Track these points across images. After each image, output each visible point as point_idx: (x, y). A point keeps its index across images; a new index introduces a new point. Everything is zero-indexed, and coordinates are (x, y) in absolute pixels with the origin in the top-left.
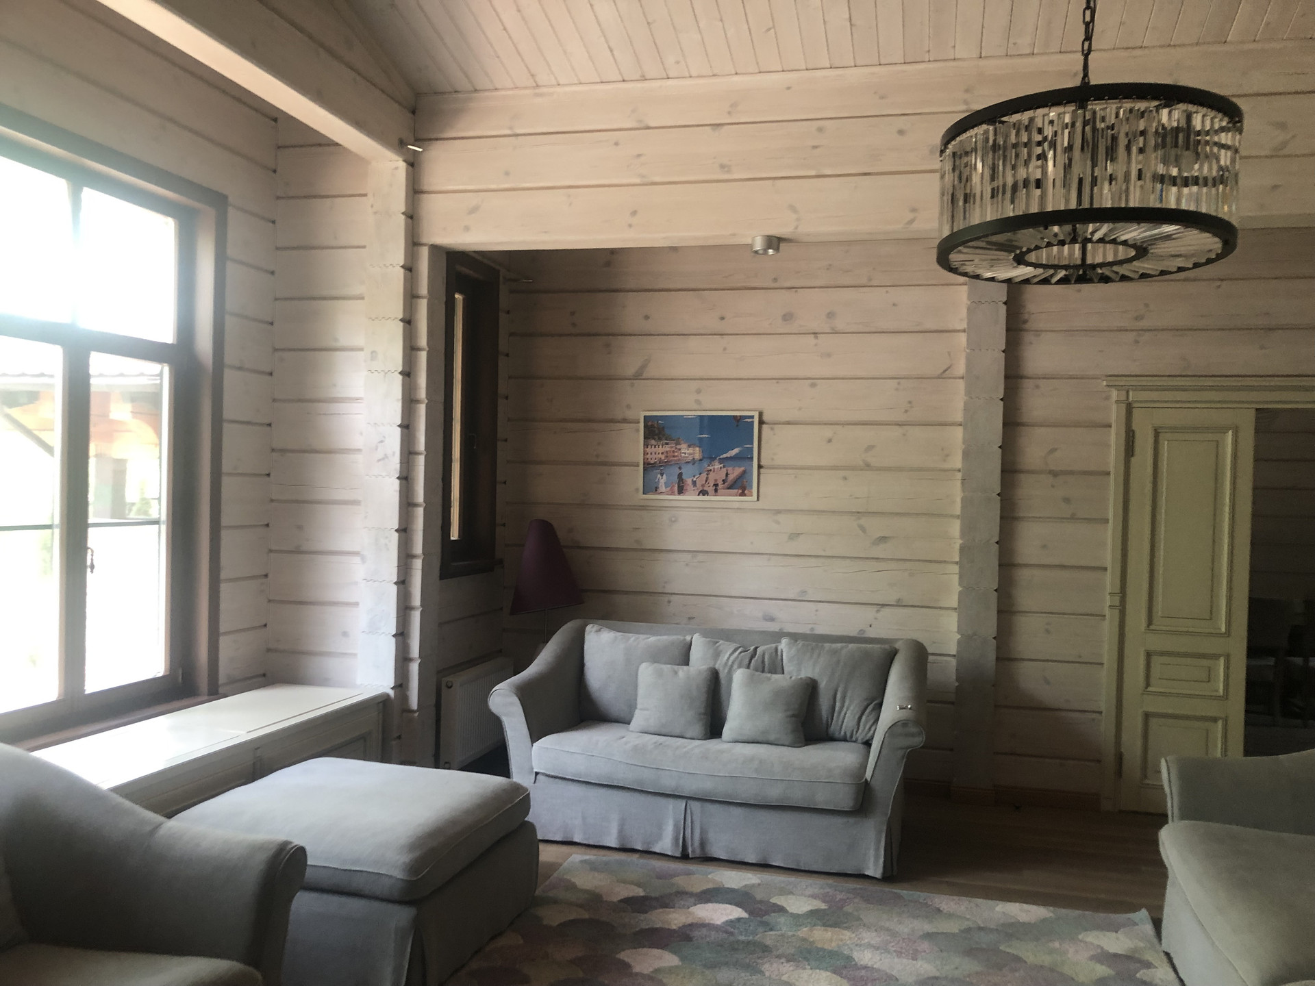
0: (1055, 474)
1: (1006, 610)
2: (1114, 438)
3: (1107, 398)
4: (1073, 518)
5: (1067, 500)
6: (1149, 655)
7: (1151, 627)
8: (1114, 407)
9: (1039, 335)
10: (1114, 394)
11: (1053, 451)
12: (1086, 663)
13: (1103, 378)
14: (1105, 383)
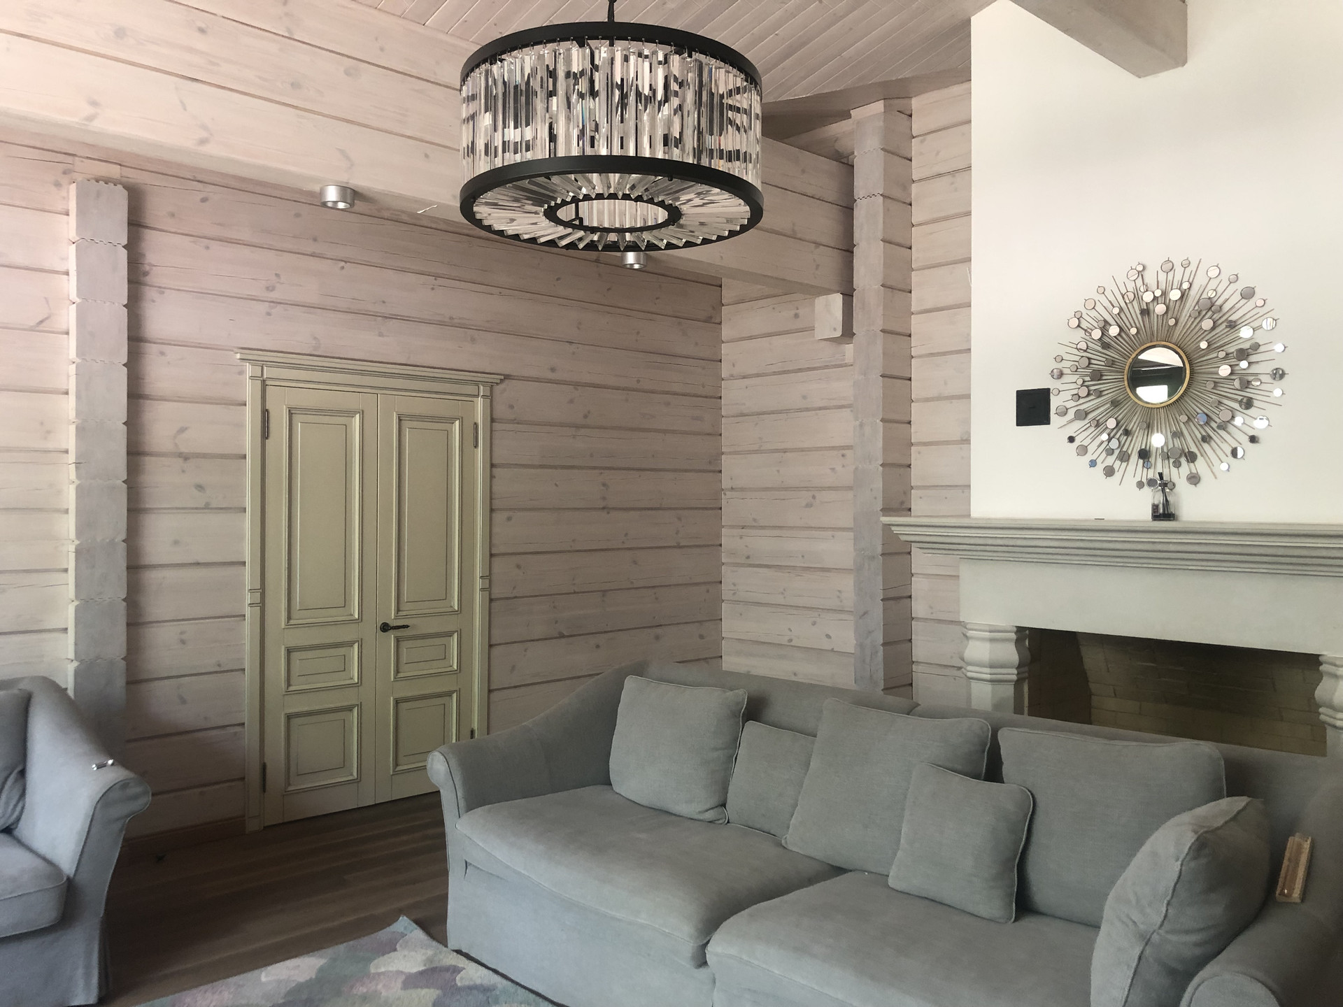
0: (186, 457)
1: (135, 621)
2: (249, 418)
3: (241, 373)
4: (207, 507)
5: (200, 487)
6: (289, 651)
7: (292, 622)
8: (248, 382)
9: (163, 293)
10: (249, 369)
11: (182, 430)
12: (227, 671)
13: (236, 350)
14: (238, 356)
